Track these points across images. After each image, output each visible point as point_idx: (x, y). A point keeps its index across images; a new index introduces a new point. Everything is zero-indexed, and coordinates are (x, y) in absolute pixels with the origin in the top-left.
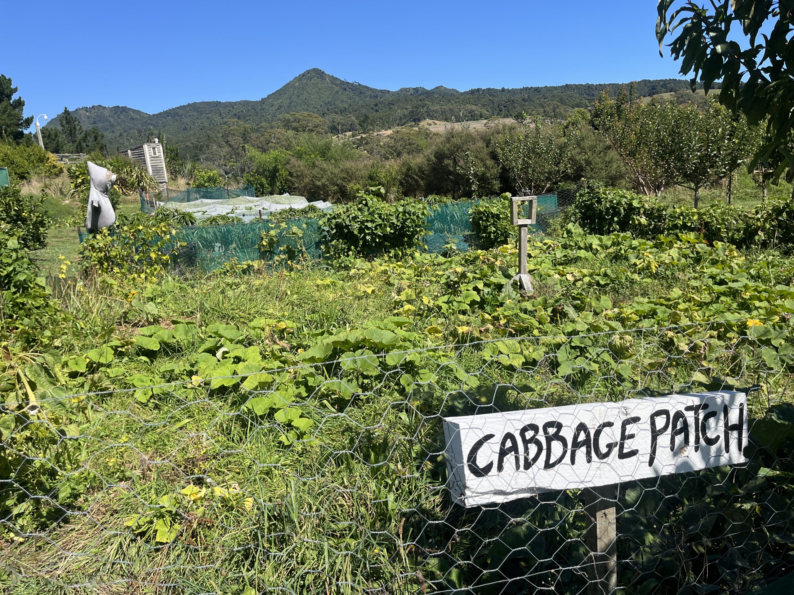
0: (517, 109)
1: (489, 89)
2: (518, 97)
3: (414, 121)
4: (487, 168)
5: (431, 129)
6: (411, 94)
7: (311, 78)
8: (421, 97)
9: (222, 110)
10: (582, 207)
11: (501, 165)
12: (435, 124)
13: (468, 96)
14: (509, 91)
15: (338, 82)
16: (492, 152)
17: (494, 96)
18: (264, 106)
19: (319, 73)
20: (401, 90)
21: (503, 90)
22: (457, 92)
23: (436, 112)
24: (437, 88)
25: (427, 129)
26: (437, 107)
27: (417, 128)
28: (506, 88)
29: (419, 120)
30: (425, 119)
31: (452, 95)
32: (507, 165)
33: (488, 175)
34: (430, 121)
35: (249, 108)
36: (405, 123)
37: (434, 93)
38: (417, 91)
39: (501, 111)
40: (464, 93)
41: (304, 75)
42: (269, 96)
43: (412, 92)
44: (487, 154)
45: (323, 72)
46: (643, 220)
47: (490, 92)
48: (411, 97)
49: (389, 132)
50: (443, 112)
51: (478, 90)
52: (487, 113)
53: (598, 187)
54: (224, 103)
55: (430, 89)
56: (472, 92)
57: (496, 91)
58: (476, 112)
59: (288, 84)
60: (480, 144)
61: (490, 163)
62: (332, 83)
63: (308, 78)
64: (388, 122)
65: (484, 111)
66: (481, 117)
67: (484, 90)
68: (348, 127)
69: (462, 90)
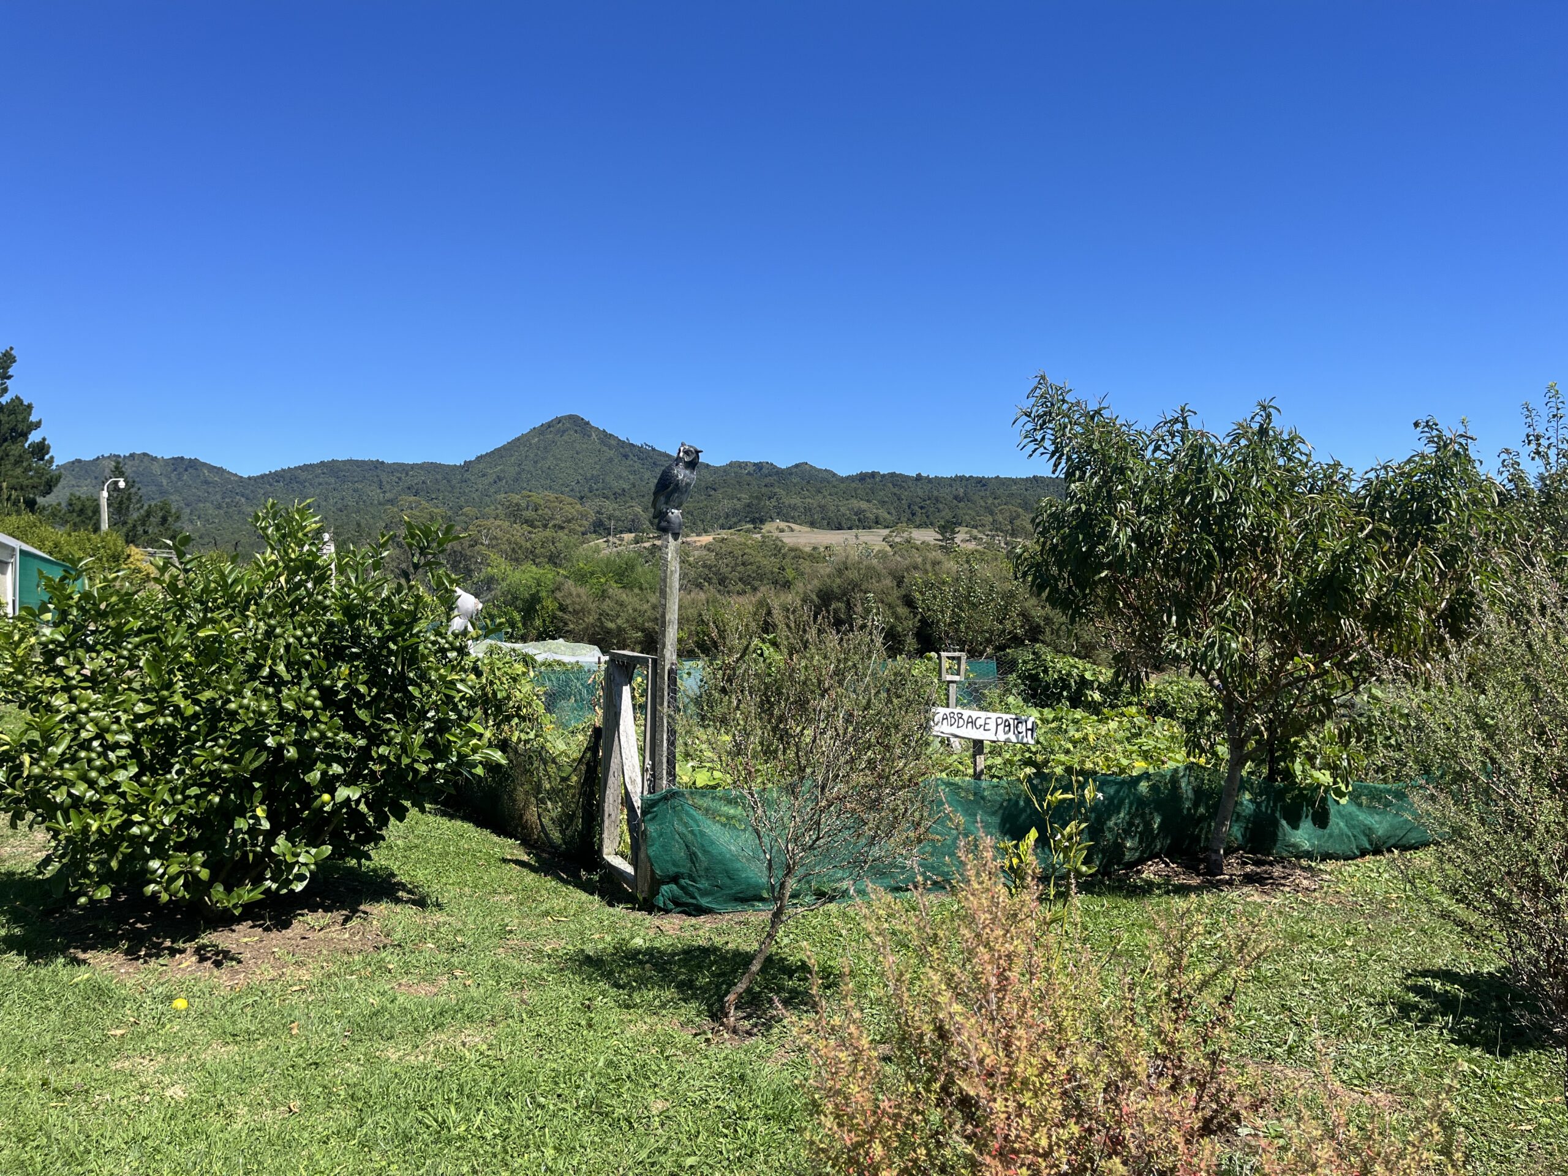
0: (943, 513)
1: (893, 475)
2: (945, 492)
3: (753, 521)
4: (897, 618)
5: (785, 540)
6: (749, 474)
7: (564, 432)
8: (767, 480)
9: (384, 477)
10: (1027, 678)
11: (919, 616)
12: (792, 530)
13: (853, 485)
14: (929, 480)
15: (613, 442)
16: (904, 596)
17: (901, 487)
18: (467, 475)
19: (578, 424)
20: (731, 464)
21: (919, 477)
22: (835, 475)
23: (794, 508)
24: (797, 466)
25: (777, 538)
26: (796, 500)
27: (758, 536)
28: (924, 474)
29: (762, 521)
30: (772, 520)
31: (823, 480)
32: (929, 617)
33: (900, 629)
34: (783, 525)
35: (439, 477)
36: (735, 523)
37: (790, 474)
38: (761, 470)
39: (913, 514)
40: (847, 478)
41: (549, 425)
42: (480, 459)
43: (751, 469)
44: (898, 598)
45: (588, 423)
46: (1097, 696)
47: (895, 479)
48: (749, 478)
49: (706, 539)
50: (808, 510)
51: (873, 475)
52: (888, 517)
53: (1045, 653)
54: (390, 465)
55: (784, 467)
56: (862, 477)
57: (905, 478)
58: (868, 515)
59: (518, 439)
60: (888, 582)
61: (902, 611)
62: (602, 442)
63: (558, 431)
64: (703, 521)
65: (883, 513)
66: (877, 523)
67: (884, 476)
68: (628, 525)
69: (843, 473)
